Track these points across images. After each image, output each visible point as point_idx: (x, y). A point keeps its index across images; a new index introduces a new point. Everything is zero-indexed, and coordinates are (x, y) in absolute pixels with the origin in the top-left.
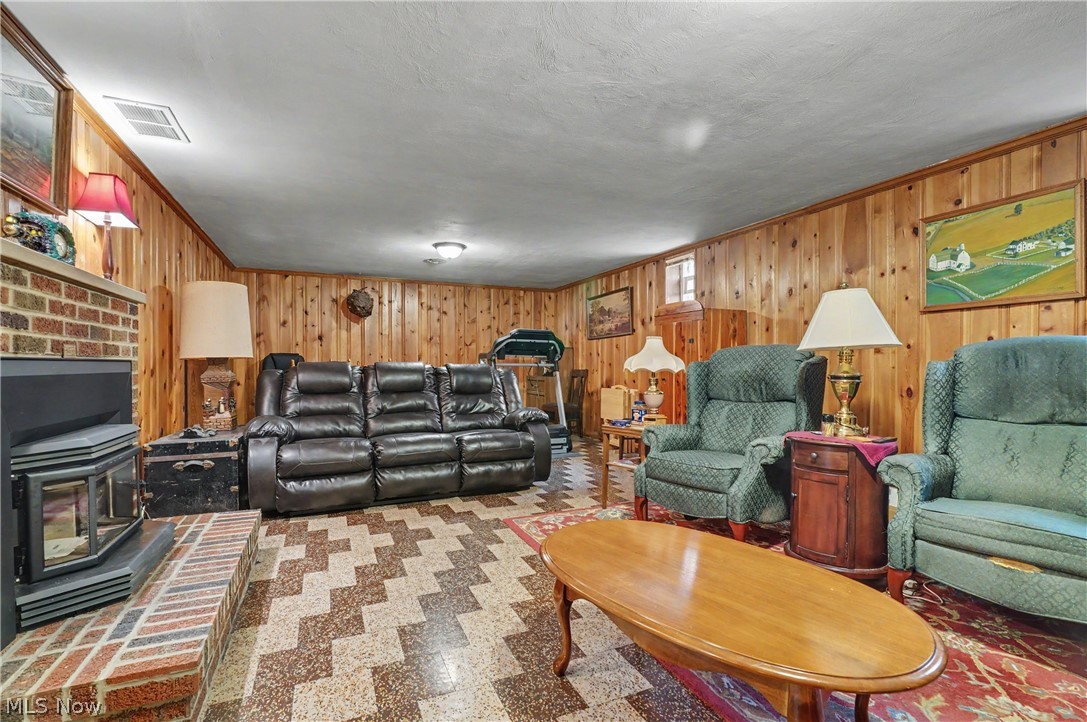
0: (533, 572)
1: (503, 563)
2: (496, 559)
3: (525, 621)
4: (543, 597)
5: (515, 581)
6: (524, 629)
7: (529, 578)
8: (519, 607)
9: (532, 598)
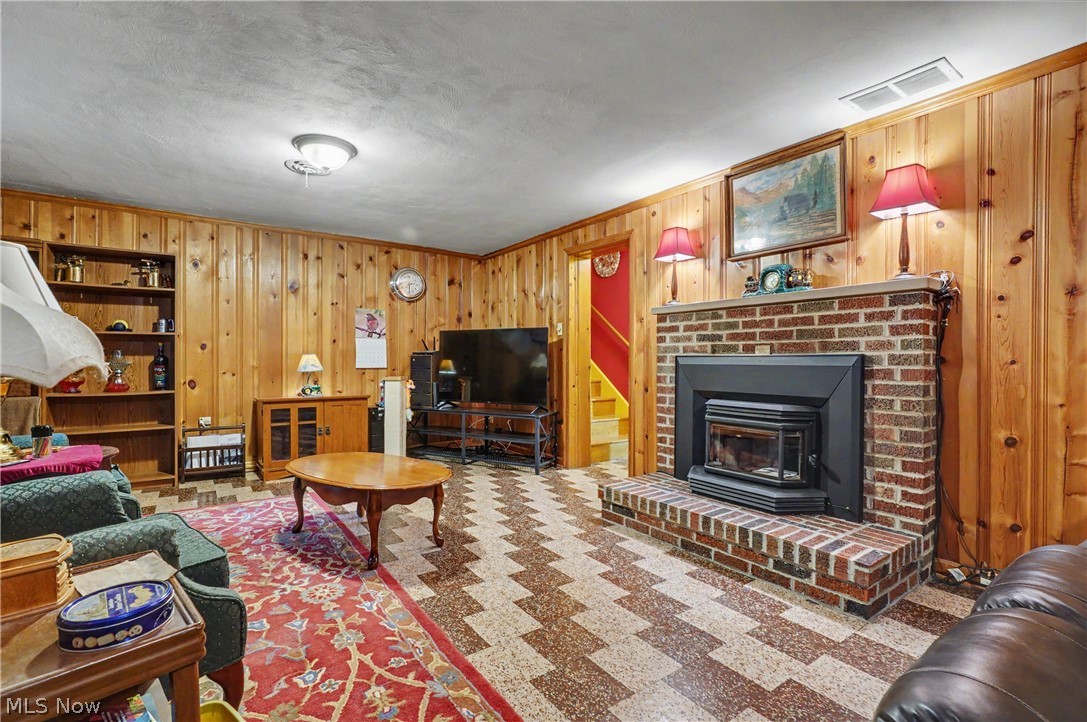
0: (467, 620)
1: (510, 631)
2: (524, 636)
3: (467, 570)
4: (452, 590)
5: (486, 606)
6: (467, 565)
7: (471, 612)
8: (475, 580)
9: (464, 589)
